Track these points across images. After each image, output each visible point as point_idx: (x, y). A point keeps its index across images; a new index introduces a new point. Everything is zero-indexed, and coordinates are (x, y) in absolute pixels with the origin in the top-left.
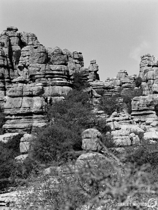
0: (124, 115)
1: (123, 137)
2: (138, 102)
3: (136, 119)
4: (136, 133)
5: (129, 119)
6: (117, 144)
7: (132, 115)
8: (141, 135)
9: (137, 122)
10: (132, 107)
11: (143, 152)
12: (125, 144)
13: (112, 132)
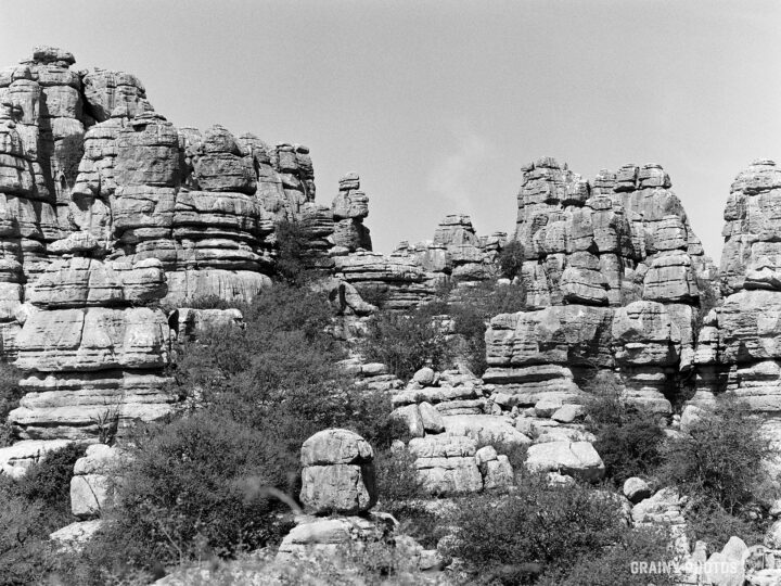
0: (459, 378)
1: (453, 462)
2: (510, 335)
3: (502, 395)
4: (499, 447)
5: (474, 396)
6: (430, 487)
7: (487, 381)
8: (516, 454)
9: (505, 407)
10: (488, 352)
11: (521, 518)
12: (459, 488)
13: (413, 442)
